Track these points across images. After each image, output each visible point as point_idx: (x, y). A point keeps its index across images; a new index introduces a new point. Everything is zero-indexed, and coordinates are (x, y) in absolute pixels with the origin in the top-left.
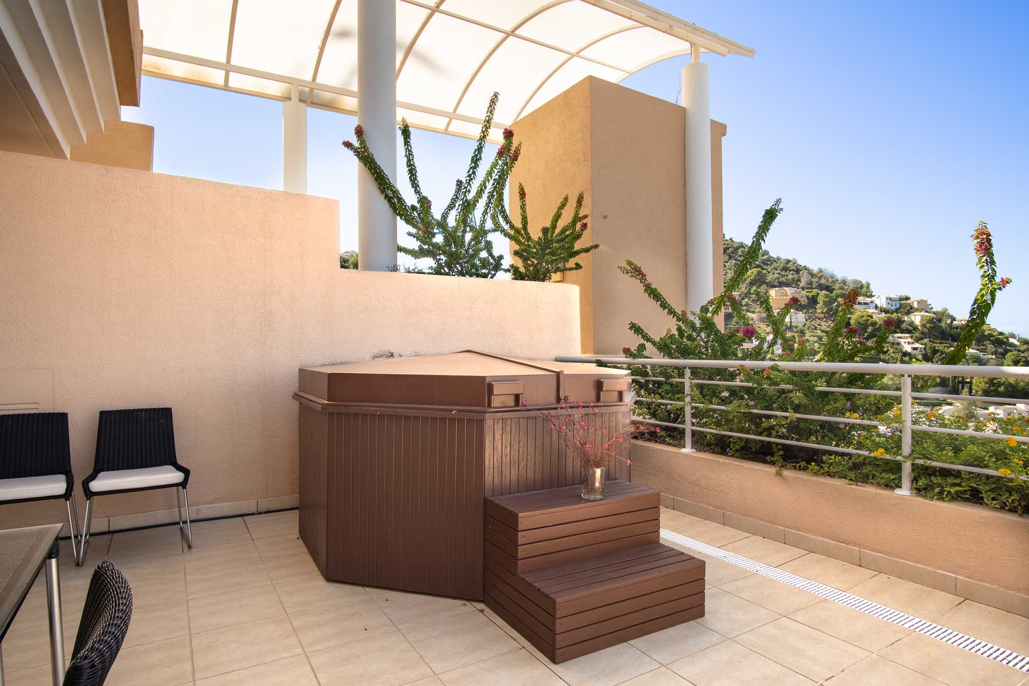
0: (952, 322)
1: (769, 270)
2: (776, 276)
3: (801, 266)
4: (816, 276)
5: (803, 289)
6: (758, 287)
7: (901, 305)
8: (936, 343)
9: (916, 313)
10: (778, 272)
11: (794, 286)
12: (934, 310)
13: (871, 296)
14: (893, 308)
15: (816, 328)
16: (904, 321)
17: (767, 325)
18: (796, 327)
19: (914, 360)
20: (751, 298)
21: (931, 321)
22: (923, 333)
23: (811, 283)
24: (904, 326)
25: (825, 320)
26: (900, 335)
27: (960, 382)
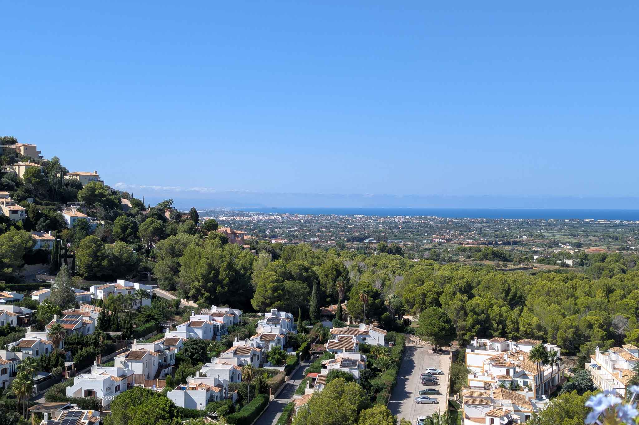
0: (62, 177)
7: (3, 150)
8: (42, 205)
9: (21, 163)
12: (45, 159)
16: (5, 173)
19: (12, 227)
21: (37, 174)
22: (27, 191)
24: (4, 179)
27: (62, 256)
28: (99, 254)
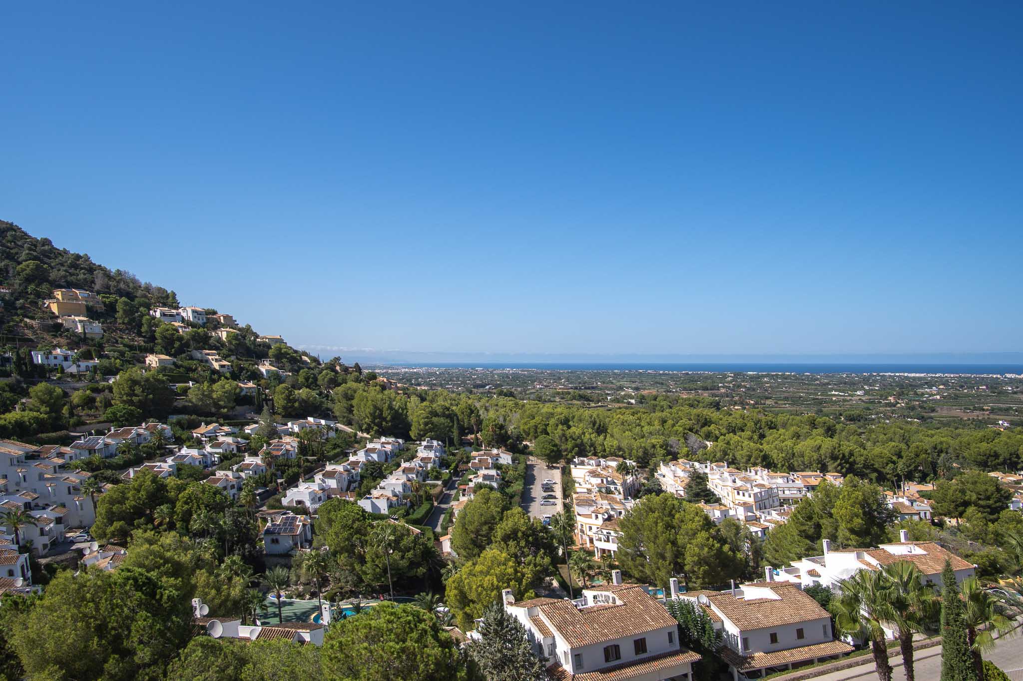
0: (255, 340)
1: (52, 264)
2: (63, 273)
3: (95, 264)
4: (115, 279)
5: (98, 293)
6: (37, 286)
7: (208, 319)
8: (242, 360)
9: (223, 329)
10: (64, 268)
11: (86, 288)
12: (240, 326)
13: (177, 308)
14: (200, 322)
15: (117, 341)
16: (212, 337)
17: (53, 335)
18: (92, 340)
19: (223, 378)
20: (28, 298)
21: (236, 337)
22: (230, 350)
23: (108, 287)
24: (212, 341)
25: (127, 332)
26: (207, 351)
27: (264, 400)
28: (291, 398)
